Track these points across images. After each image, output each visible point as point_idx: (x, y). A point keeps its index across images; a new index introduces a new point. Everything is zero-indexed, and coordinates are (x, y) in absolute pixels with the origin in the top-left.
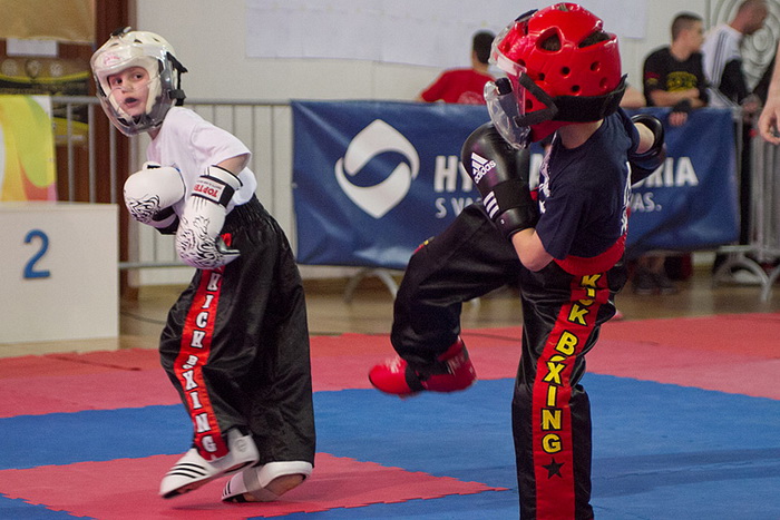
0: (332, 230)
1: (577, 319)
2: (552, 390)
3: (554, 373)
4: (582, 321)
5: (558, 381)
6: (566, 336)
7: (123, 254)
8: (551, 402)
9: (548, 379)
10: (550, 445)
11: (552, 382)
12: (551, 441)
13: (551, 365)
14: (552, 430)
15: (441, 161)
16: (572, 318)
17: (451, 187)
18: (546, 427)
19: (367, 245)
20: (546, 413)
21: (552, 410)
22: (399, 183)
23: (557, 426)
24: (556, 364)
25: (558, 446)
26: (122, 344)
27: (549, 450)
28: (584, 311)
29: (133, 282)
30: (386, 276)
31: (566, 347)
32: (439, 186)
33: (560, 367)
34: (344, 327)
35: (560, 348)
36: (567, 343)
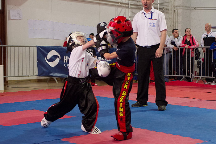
0: (45, 70)
1: (126, 88)
2: (121, 104)
3: (121, 100)
4: (127, 88)
5: (122, 102)
6: (124, 92)
7: (5, 75)
8: (121, 106)
9: (120, 101)
10: (121, 115)
11: (121, 102)
12: (121, 114)
13: (121, 98)
14: (121, 112)
15: (65, 57)
16: (125, 88)
17: (67, 62)
18: (120, 111)
19: (51, 73)
20: (120, 108)
21: (121, 107)
22: (57, 61)
23: (122, 111)
24: (122, 98)
25: (122, 115)
26: (4, 91)
27: (121, 116)
28: (127, 85)
29: (7, 80)
30: (55, 78)
31: (124, 94)
32: (64, 62)
33: (123, 99)
34: (47, 88)
35: (123, 94)
36: (124, 93)
